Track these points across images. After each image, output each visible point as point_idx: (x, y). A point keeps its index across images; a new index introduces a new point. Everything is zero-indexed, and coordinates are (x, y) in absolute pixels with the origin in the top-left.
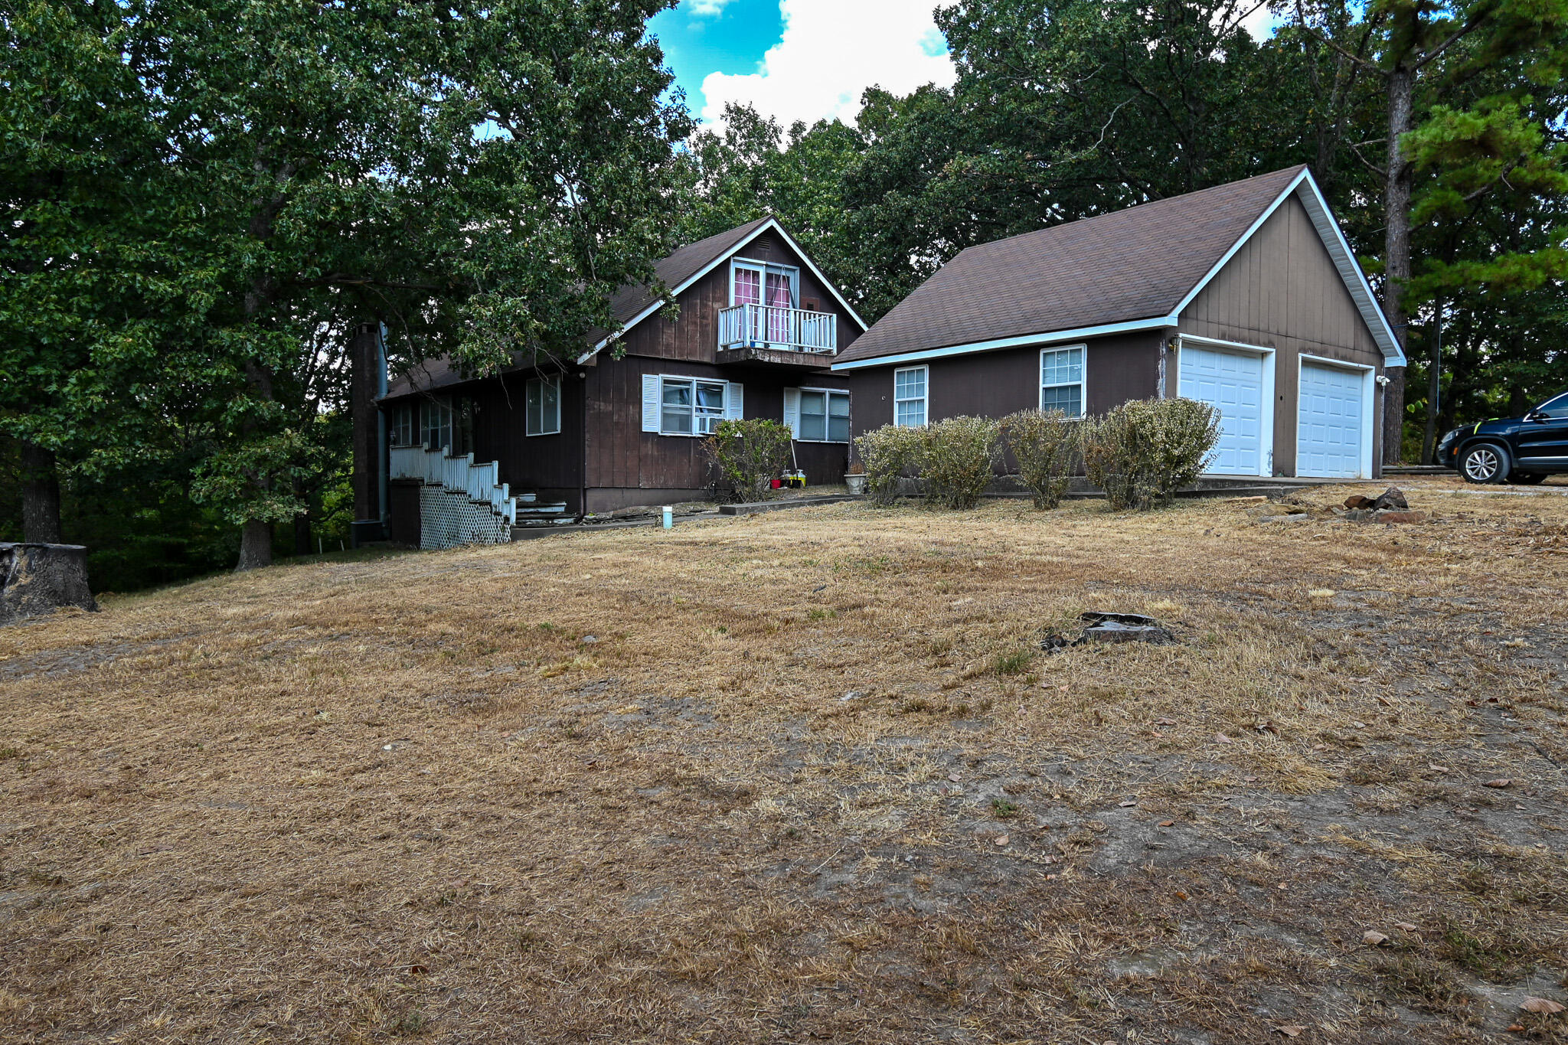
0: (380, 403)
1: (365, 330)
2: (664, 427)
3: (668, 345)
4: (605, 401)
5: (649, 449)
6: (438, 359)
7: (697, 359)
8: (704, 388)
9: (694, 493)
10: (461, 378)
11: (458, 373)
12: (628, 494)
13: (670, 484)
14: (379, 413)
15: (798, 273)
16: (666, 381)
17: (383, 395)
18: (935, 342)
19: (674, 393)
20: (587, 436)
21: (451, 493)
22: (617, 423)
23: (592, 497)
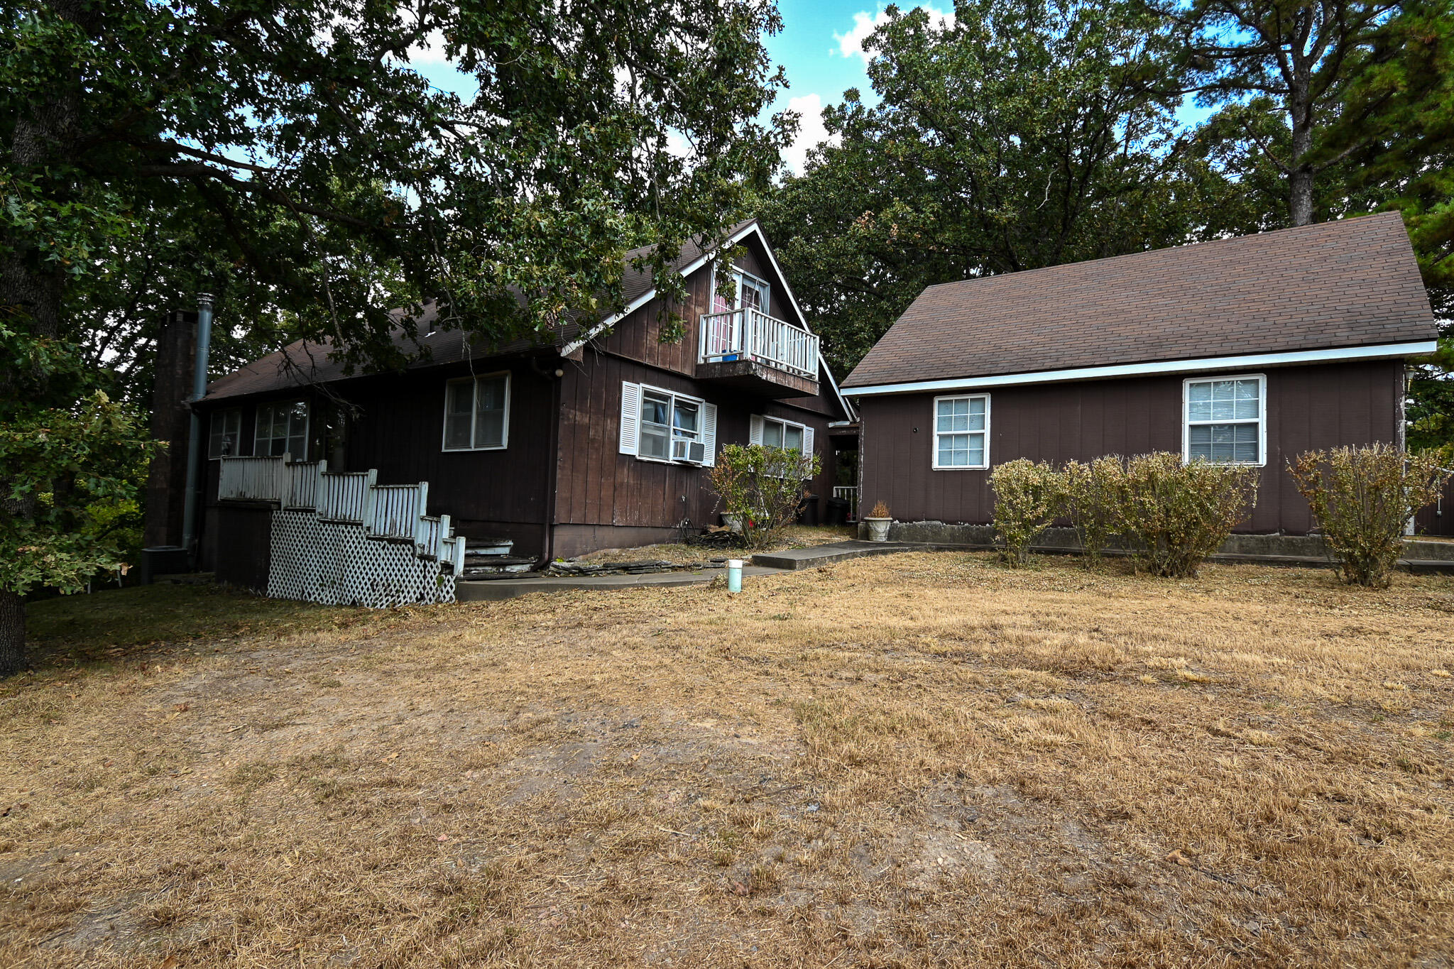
0: (196, 405)
1: (180, 318)
2: (643, 449)
3: (651, 349)
4: (581, 411)
5: (625, 476)
6: (318, 342)
7: (677, 369)
8: (680, 405)
9: (666, 534)
10: (344, 372)
11: (342, 366)
12: (600, 533)
13: (644, 521)
14: (193, 416)
15: (768, 289)
16: (647, 393)
17: (200, 396)
18: (1004, 365)
19: (655, 411)
20: (560, 454)
21: (332, 522)
22: (593, 441)
23: (562, 536)
